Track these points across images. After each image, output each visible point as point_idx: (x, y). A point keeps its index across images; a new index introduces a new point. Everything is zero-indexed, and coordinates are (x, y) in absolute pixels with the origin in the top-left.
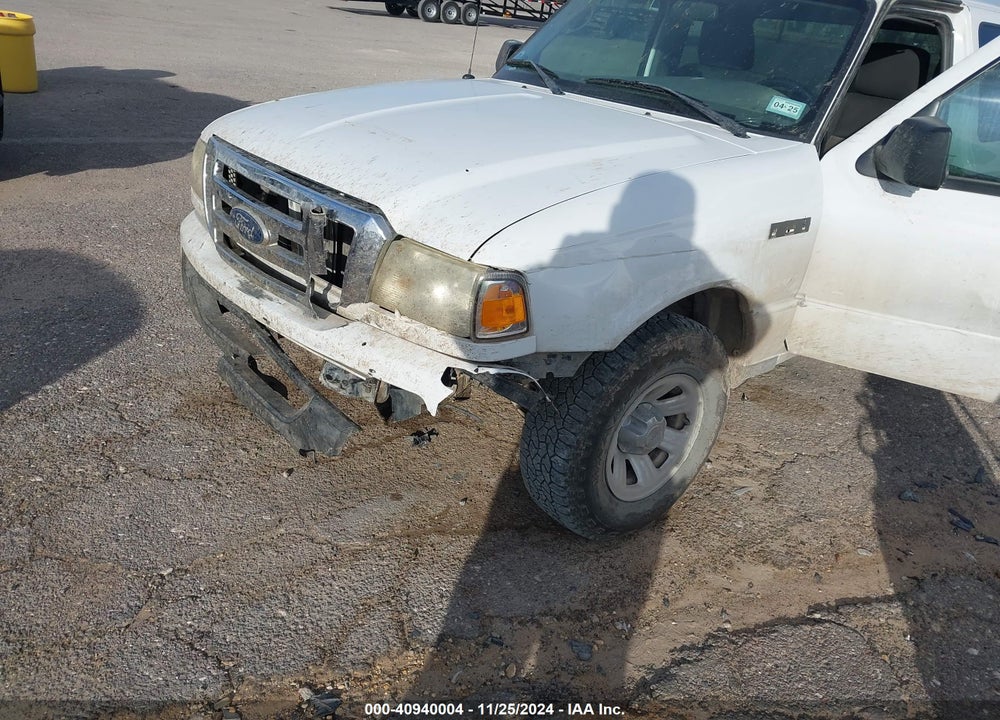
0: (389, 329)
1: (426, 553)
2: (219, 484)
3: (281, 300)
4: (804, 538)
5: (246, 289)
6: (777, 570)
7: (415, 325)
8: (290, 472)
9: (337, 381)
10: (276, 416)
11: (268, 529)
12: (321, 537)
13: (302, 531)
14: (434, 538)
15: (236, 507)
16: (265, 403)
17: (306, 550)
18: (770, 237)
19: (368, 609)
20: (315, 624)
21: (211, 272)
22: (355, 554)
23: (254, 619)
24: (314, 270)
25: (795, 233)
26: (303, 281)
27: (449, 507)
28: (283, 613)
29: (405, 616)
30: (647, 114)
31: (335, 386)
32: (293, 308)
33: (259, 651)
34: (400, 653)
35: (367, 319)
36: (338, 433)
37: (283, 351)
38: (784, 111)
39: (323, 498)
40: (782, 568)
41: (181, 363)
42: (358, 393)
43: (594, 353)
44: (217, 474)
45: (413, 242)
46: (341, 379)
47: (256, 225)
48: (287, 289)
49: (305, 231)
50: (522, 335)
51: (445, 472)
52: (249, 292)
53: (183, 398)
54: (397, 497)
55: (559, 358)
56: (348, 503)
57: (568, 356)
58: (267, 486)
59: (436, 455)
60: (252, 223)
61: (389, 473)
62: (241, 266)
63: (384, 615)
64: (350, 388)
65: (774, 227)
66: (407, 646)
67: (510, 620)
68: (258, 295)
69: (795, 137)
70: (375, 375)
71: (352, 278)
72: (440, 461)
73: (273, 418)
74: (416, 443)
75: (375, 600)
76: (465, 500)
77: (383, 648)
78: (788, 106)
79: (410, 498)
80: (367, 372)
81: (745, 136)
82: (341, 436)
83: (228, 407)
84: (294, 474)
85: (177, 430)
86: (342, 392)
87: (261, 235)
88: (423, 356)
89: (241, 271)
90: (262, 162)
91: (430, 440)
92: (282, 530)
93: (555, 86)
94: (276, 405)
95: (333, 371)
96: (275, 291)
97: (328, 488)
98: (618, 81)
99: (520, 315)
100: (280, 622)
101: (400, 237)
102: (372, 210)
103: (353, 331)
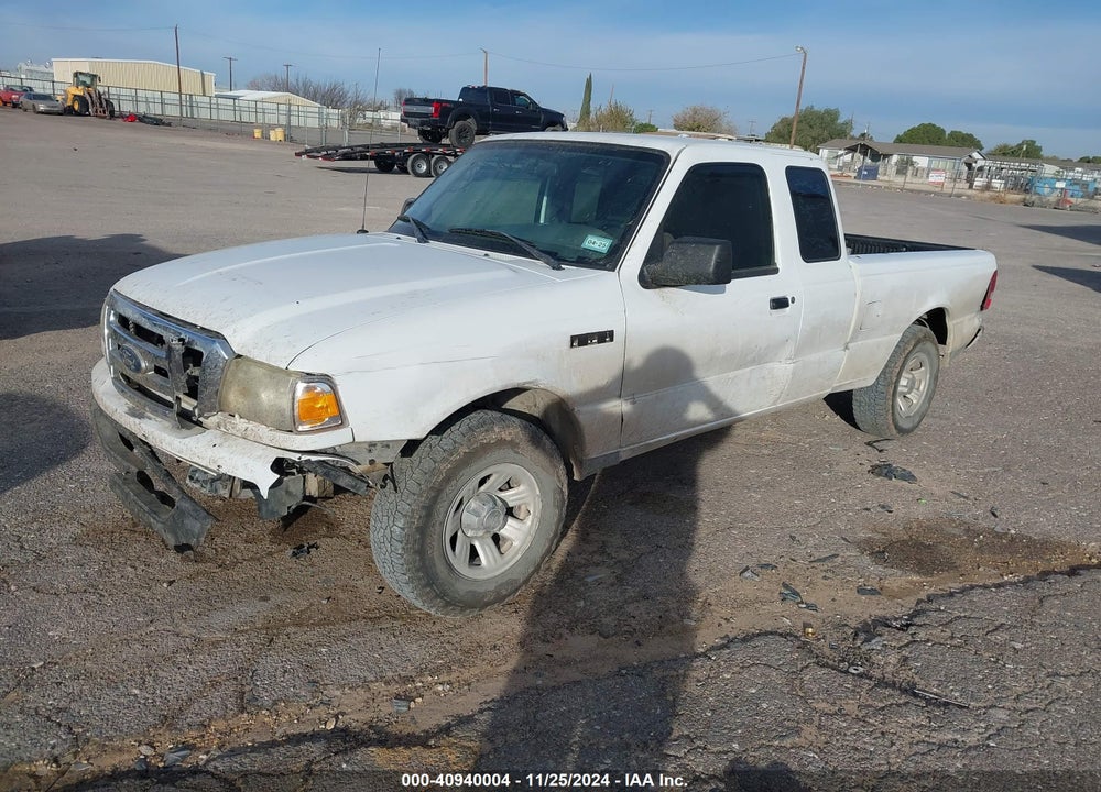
0: (234, 432)
1: (280, 642)
2: (101, 595)
3: (158, 419)
4: (637, 613)
5: (133, 413)
6: (602, 639)
7: (252, 425)
8: (171, 583)
9: (198, 480)
10: (154, 518)
11: (139, 628)
12: (187, 632)
13: (171, 628)
14: (291, 630)
15: (113, 613)
16: (146, 508)
17: (171, 643)
18: (572, 346)
19: (215, 685)
20: (165, 700)
21: (108, 403)
22: (215, 644)
23: (109, 696)
24: (178, 390)
25: (599, 343)
26: (169, 398)
27: (312, 605)
28: (136, 691)
29: (247, 688)
30: (486, 255)
31: (197, 486)
32: (167, 424)
33: (107, 719)
34: (236, 715)
35: (219, 426)
36: (199, 525)
37: (160, 462)
38: (595, 247)
39: (196, 602)
40: (606, 638)
41: (89, 500)
42: (216, 490)
43: (409, 441)
44: (101, 587)
45: (248, 359)
46: (201, 479)
47: (136, 358)
48: (160, 408)
49: (169, 357)
50: (338, 427)
51: (317, 578)
52: (134, 415)
53: (84, 529)
54: (265, 599)
55: (379, 446)
56: (220, 605)
57: (386, 445)
58: (146, 594)
59: (312, 565)
60: (133, 357)
61: (263, 581)
62: (129, 394)
63: (230, 688)
64: (209, 486)
65: (573, 338)
66: (243, 710)
67: (343, 687)
68: (141, 416)
69: (603, 267)
70: (222, 471)
71: (204, 393)
72: (314, 569)
73: (152, 520)
74: (294, 554)
75: (224, 678)
76: (329, 599)
77: (220, 713)
78: (598, 242)
79: (276, 599)
80: (215, 468)
81: (560, 268)
82: (202, 528)
83: (126, 534)
84: (175, 584)
85: (72, 555)
86: (203, 491)
87: (140, 365)
88: (259, 451)
89: (129, 398)
90: (145, 307)
91: (309, 553)
92: (152, 629)
93: (421, 236)
94: (155, 509)
95: (193, 472)
96: (154, 412)
97: (203, 595)
98: (470, 230)
99: (333, 411)
100: (132, 698)
101: (239, 356)
102: (218, 336)
103: (208, 436)
